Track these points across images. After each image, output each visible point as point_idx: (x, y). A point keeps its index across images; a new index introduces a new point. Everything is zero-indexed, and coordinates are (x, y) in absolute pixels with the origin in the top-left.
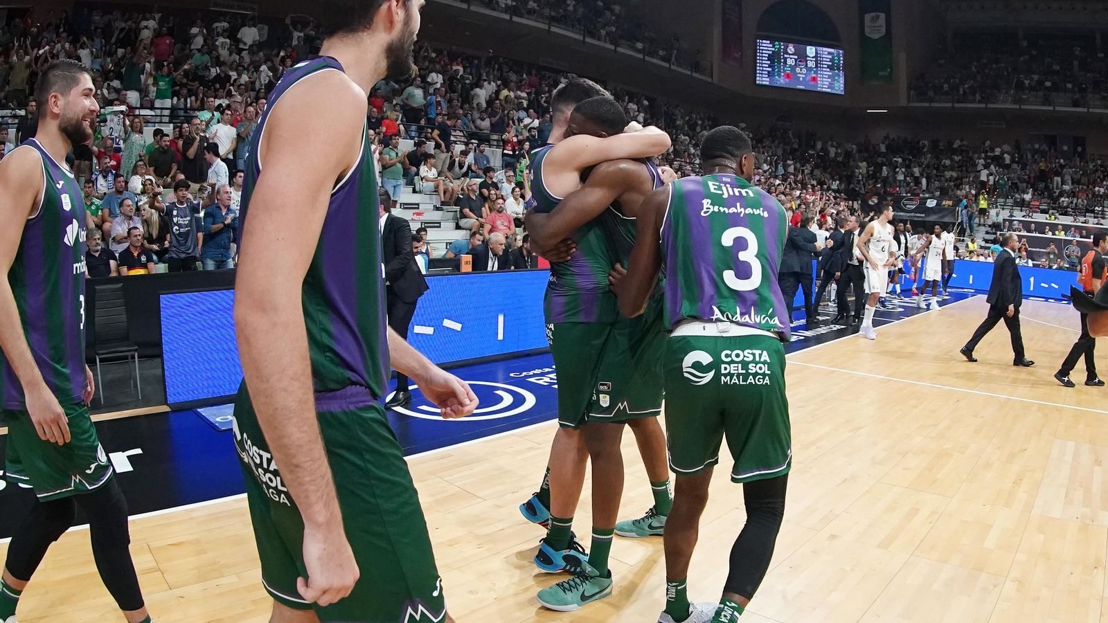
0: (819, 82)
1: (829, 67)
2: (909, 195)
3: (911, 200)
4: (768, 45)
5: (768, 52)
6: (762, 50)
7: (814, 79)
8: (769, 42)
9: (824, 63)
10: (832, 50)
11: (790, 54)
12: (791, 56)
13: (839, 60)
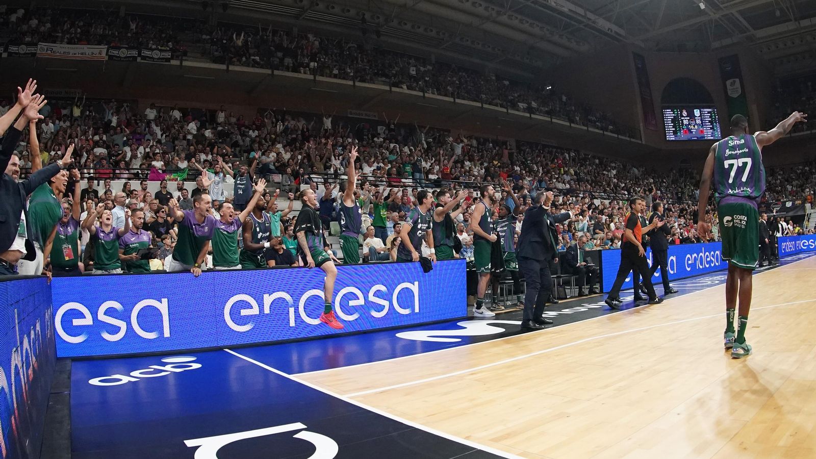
0: (705, 133)
1: (710, 122)
2: (774, 201)
3: (776, 204)
4: (670, 113)
5: (671, 117)
6: (667, 116)
7: (702, 132)
8: (670, 110)
9: (706, 119)
10: (710, 110)
11: (685, 117)
12: (686, 118)
13: (715, 116)
